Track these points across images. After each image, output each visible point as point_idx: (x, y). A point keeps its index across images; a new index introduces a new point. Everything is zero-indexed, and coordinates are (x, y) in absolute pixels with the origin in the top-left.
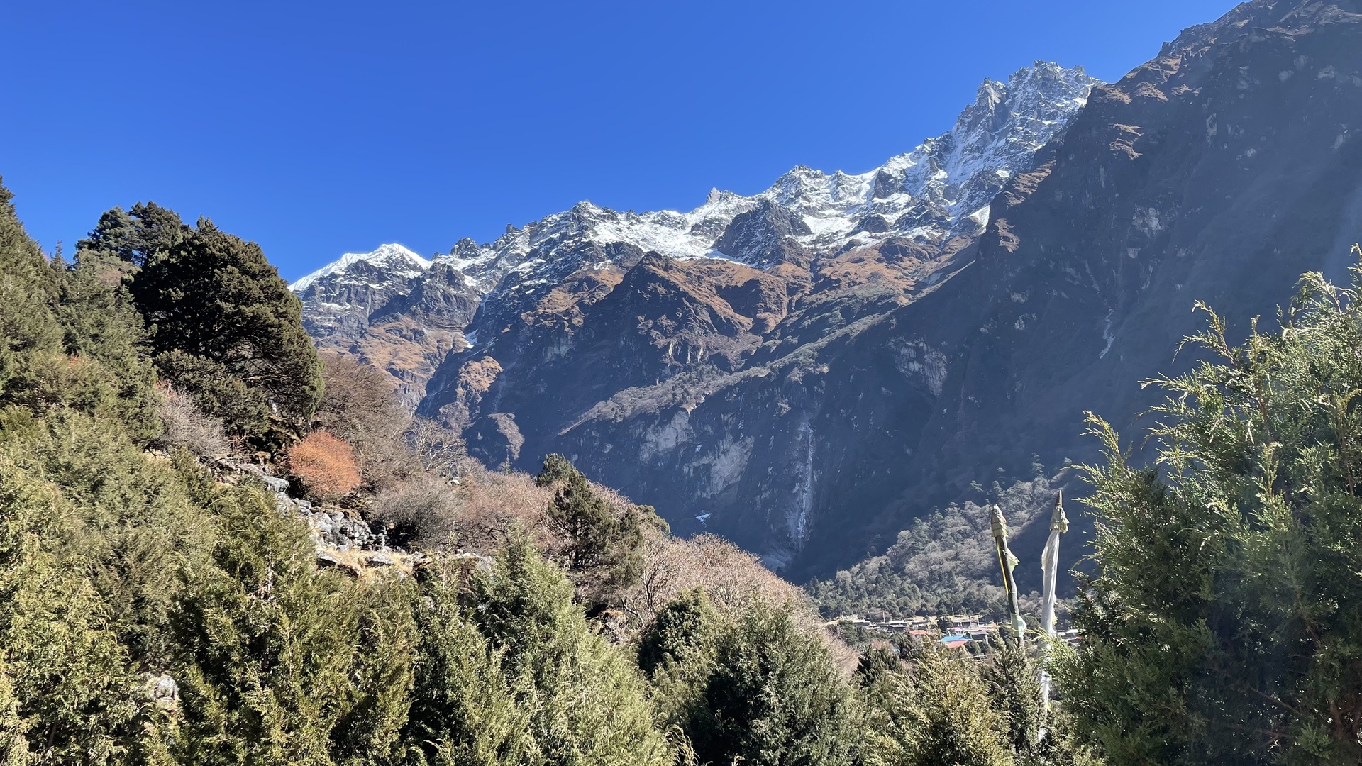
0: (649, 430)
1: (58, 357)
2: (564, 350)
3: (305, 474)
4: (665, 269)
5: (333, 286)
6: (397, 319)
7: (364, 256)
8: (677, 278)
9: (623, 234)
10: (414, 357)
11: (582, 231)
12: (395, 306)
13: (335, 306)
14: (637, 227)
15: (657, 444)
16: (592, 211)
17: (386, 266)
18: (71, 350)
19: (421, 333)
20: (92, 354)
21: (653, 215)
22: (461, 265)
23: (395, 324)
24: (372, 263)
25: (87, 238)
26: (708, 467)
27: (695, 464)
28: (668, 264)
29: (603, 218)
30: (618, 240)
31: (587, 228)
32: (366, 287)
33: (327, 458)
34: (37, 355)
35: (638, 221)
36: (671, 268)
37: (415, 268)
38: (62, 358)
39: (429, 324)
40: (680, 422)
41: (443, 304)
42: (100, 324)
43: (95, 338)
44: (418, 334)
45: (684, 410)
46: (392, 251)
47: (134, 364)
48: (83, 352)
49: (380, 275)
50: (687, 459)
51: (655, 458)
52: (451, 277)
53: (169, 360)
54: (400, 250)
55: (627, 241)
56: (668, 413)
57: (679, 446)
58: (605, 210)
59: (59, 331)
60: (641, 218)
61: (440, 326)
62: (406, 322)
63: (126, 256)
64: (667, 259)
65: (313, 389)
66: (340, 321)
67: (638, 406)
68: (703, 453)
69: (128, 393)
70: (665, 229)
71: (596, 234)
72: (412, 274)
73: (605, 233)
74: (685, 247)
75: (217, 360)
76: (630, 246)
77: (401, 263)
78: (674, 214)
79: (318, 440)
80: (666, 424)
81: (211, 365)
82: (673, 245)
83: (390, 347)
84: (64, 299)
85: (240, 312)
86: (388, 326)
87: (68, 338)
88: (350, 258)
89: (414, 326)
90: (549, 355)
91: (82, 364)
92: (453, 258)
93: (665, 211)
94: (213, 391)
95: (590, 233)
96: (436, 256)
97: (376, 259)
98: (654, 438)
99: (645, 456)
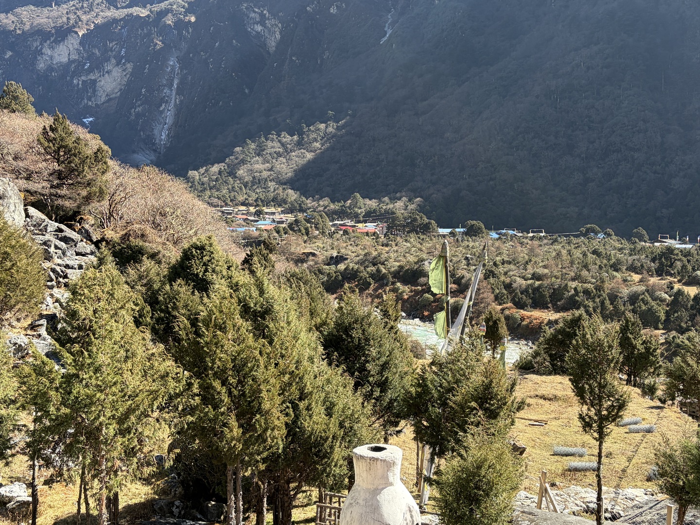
0: (45, 44)
15: (51, 58)
26: (94, 82)
27: (83, 78)
40: (72, 43)
45: (76, 33)
50: (77, 73)
51: (50, 69)
56: (62, 33)
57: (70, 62)
67: (36, 23)
68: (90, 70)
80: (60, 42)
98: (49, 52)
99: (41, 66)
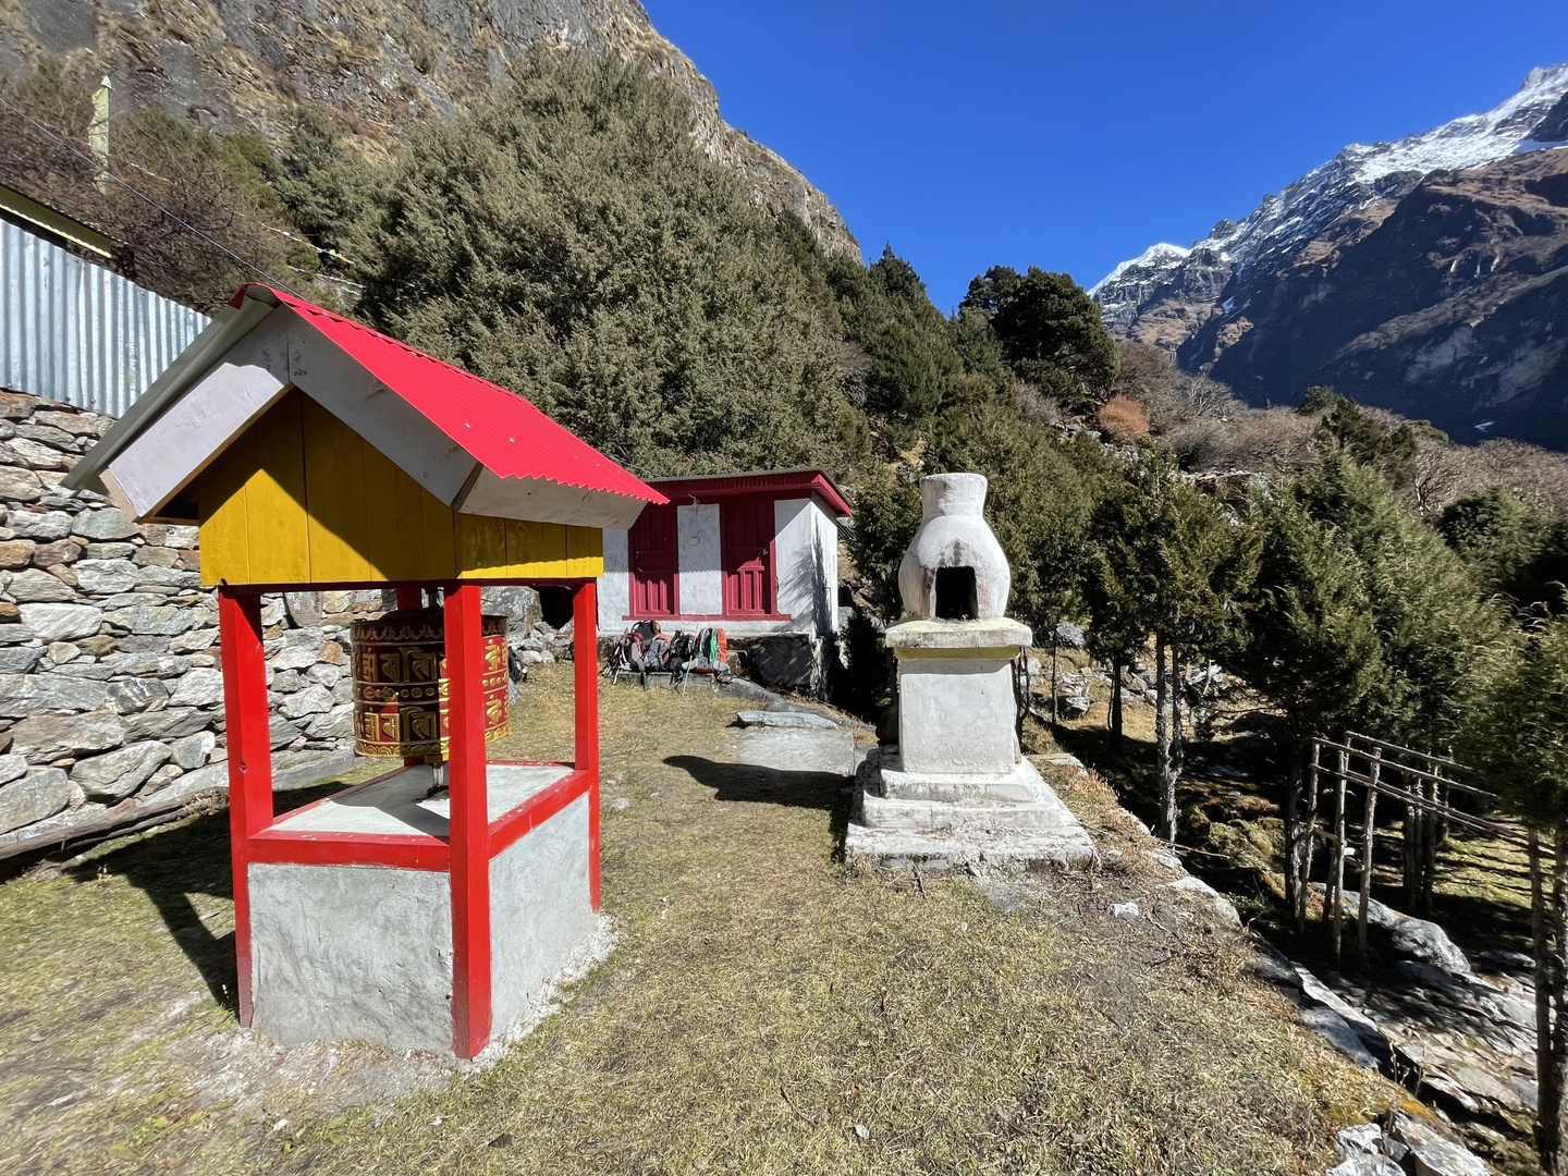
0: (1420, 351)
1: (962, 376)
2: (1321, 295)
3: (1110, 426)
4: (1453, 184)
5: (1111, 291)
6: (1163, 304)
7: (1134, 262)
8: (1468, 190)
9: (1397, 163)
10: (1178, 331)
11: (1346, 176)
12: (1161, 293)
13: (1114, 306)
14: (1416, 150)
15: (1428, 364)
16: (1359, 151)
17: (1153, 264)
18: (968, 370)
19: (1184, 310)
20: (979, 371)
21: (1441, 130)
22: (1216, 245)
23: (1162, 308)
24: (1141, 265)
25: (963, 300)
26: (1495, 378)
27: (1477, 376)
28: (1456, 178)
29: (1372, 154)
30: (1391, 171)
31: (1352, 171)
32: (1137, 285)
33: (1125, 414)
34: (952, 376)
35: (1419, 143)
36: (1462, 180)
37: (1176, 259)
38: (964, 376)
39: (1190, 301)
40: (1461, 339)
41: (1201, 281)
42: (981, 351)
43: (979, 360)
44: (1181, 313)
45: (1468, 325)
46: (1157, 251)
47: (1002, 373)
48: (974, 370)
49: (1148, 273)
50: (1467, 372)
51: (1427, 376)
52: (1208, 258)
53: (1021, 366)
54: (1164, 247)
55: (1403, 169)
56: (1442, 333)
57: (1456, 362)
58: (1376, 145)
59: (961, 360)
60: (1423, 139)
61: (1199, 302)
62: (1171, 304)
63: (986, 306)
64: (1456, 172)
65: (1112, 368)
66: (1118, 316)
67: (1406, 331)
68: (1489, 364)
69: (1000, 390)
70: (1456, 140)
71: (1363, 173)
72: (1174, 265)
73: (1375, 169)
74: (1483, 151)
75: (1049, 360)
76: (1406, 173)
77: (1166, 258)
78: (1472, 119)
79: (1117, 403)
80: (1441, 342)
81: (1045, 363)
82: (1464, 154)
83: (1158, 327)
84: (961, 341)
85: (1061, 325)
86: (1155, 311)
87: (966, 364)
88: (1124, 266)
89: (1177, 306)
90: (1306, 302)
91: (976, 376)
92: (1210, 241)
93: (1457, 120)
94: (1049, 381)
95: (1356, 175)
96: (1195, 244)
97: (1144, 262)
98: (1425, 358)
99: (1413, 376)
